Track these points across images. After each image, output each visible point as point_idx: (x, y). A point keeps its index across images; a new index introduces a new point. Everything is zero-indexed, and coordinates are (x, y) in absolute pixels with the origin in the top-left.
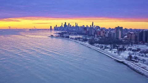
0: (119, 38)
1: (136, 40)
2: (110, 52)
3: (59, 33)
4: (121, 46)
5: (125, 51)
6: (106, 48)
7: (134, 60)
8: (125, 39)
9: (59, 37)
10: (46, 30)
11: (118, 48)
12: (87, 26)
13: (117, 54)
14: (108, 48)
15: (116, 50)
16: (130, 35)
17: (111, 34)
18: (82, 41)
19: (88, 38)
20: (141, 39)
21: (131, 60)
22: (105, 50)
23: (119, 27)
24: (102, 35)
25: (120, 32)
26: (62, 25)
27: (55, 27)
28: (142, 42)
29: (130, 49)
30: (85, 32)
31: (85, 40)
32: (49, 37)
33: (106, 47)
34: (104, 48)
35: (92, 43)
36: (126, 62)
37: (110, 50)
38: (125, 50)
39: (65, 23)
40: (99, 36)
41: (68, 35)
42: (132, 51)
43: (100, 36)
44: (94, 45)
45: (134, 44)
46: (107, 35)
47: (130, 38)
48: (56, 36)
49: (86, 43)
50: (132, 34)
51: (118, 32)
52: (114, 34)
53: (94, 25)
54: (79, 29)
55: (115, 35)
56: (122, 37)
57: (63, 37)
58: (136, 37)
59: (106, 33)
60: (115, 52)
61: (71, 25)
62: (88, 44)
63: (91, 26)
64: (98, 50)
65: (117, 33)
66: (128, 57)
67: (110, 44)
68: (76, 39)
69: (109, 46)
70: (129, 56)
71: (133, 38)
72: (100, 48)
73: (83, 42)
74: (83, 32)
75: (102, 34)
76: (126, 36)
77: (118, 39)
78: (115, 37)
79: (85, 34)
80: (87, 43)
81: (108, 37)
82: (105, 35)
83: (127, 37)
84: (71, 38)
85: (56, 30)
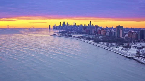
0: (120, 37)
1: (137, 38)
2: (117, 49)
3: (60, 32)
4: (126, 44)
5: (131, 49)
6: (112, 45)
7: (142, 56)
8: (126, 38)
9: (61, 36)
10: (44, 29)
12: (85, 25)
13: (124, 51)
14: (113, 46)
15: (122, 47)
16: (131, 34)
17: (111, 33)
18: (86, 40)
19: (91, 37)
20: (142, 38)
21: (140, 56)
22: (112, 47)
24: (103, 34)
25: (121, 31)
26: (60, 25)
27: (53, 26)
28: (143, 41)
29: (135, 47)
30: (85, 31)
31: (89, 39)
32: (52, 35)
34: (110, 46)
35: (97, 41)
36: (136, 58)
37: (117, 48)
38: (130, 47)
40: (100, 35)
41: (69, 34)
42: (137, 48)
44: (100, 44)
45: (137, 42)
46: (108, 34)
47: (131, 36)
48: (58, 35)
49: (90, 42)
50: (133, 33)
51: (119, 31)
52: (115, 33)
53: (91, 25)
54: (77, 28)
55: (116, 34)
56: (123, 35)
57: (66, 36)
58: (137, 35)
59: (106, 32)
60: (122, 50)
61: (69, 24)
62: (93, 42)
63: (88, 25)
64: (105, 47)
66: (137, 53)
67: (114, 42)
68: (79, 37)
69: (114, 44)
71: (134, 37)
72: (107, 45)
73: (88, 41)
74: (83, 31)
76: (127, 35)
78: (116, 36)
79: (86, 33)
81: (109, 36)
82: (106, 34)
83: (129, 36)
84: (74, 37)
85: (55, 29)
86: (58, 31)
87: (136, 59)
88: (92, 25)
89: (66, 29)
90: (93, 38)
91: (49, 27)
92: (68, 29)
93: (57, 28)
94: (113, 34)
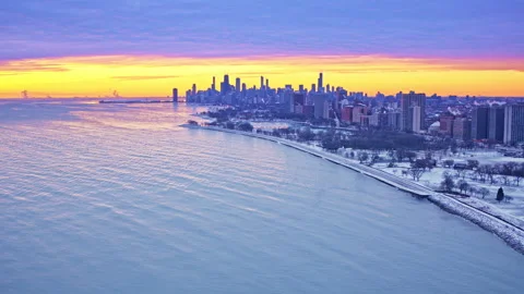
0: (414, 130)
1: (467, 136)
2: (390, 171)
3: (211, 115)
4: (421, 155)
5: (435, 169)
6: (376, 159)
7: (459, 190)
8: (434, 133)
9: (217, 127)
10: (156, 101)
11: (411, 161)
12: (301, 87)
13: (410, 177)
14: (382, 160)
15: (408, 165)
16: (449, 122)
17: (386, 117)
18: (298, 141)
19: (316, 131)
20: (483, 133)
21: (450, 192)
22: (376, 165)
23: (412, 93)
24: (358, 121)
25: (417, 110)
26: (213, 86)
27: (188, 92)
28: (485, 143)
29: (449, 163)
30: (299, 109)
31: (308, 137)
32: (183, 126)
33: (377, 157)
34: (370, 160)
35: (331, 145)
36: (436, 196)
37: (390, 166)
38: (434, 164)
39: (226, 77)
40: (349, 122)
41: (244, 121)
42: (455, 168)
43: (354, 124)
44: (340, 153)
45: (462, 147)
46: (374, 121)
47: (449, 128)
48: (206, 124)
49: (311, 147)
50: (454, 117)
51: (412, 110)
52: (398, 115)
53: (324, 85)
54: (274, 99)
55: (401, 119)
56: (424, 126)
57: (231, 126)
58: (468, 126)
59: (369, 114)
60: (404, 172)
61: (244, 85)
62: (319, 149)
63: (314, 86)
64: (354, 165)
65: (408, 114)
66: (443, 183)
67: (388, 147)
68: (276, 133)
69: (384, 154)
70: (443, 180)
71: (459, 129)
72: (359, 159)
73: (303, 144)
74: (292, 110)
75: (357, 116)
76: (437, 124)
77: (410, 131)
78: (402, 126)
79: (301, 118)
80: (315, 147)
81: (378, 128)
82: (368, 119)
83: (441, 127)
84: (258, 131)
85: (193, 101)
86: (206, 109)
87: (437, 199)
88: (328, 86)
89: (235, 101)
90: (320, 134)
91: (171, 95)
92: (242, 104)
93: (202, 99)
94: (392, 121)
